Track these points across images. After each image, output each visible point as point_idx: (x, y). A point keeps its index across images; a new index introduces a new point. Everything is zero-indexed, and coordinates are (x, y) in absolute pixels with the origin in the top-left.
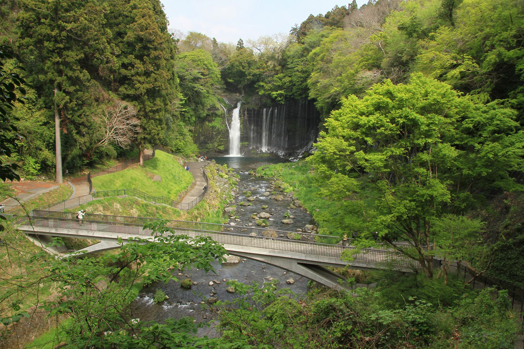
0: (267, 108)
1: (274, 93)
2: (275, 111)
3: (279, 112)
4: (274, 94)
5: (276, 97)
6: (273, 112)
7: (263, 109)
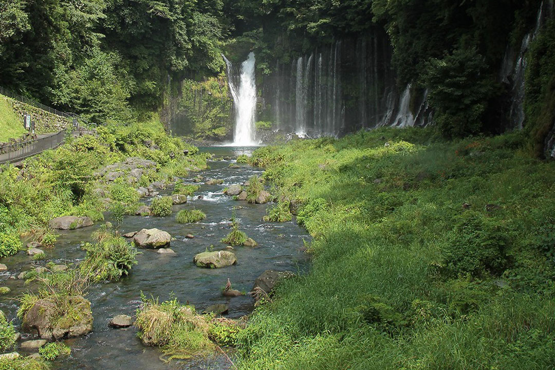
0: (303, 55)
1: (313, 24)
2: (317, 61)
3: (325, 63)
4: (311, 28)
5: (317, 33)
6: (314, 63)
7: (297, 60)
